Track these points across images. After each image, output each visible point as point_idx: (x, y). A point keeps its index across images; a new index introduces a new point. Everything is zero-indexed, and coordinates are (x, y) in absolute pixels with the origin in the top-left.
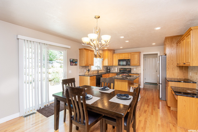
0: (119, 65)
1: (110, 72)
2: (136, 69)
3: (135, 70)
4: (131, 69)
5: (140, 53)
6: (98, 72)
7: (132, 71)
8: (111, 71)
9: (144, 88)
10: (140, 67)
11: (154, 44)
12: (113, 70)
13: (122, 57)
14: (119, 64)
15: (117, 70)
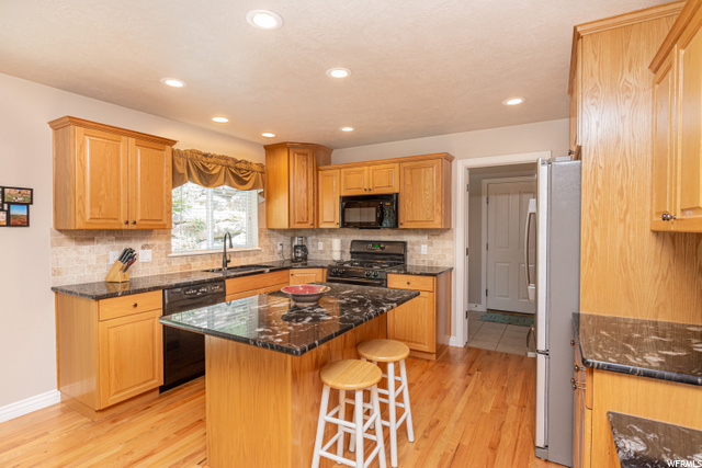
0: (345, 224)
1: (305, 258)
2: (431, 244)
3: (424, 249)
4: (404, 243)
5: (449, 159)
6: (226, 262)
7: (409, 254)
8: (309, 257)
9: (468, 348)
10: (452, 239)
11: (515, 102)
12: (322, 252)
13: (362, 184)
14: (346, 220)
15: (342, 252)
